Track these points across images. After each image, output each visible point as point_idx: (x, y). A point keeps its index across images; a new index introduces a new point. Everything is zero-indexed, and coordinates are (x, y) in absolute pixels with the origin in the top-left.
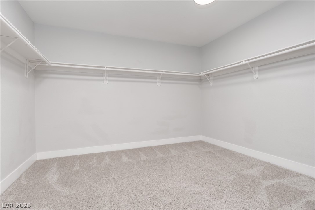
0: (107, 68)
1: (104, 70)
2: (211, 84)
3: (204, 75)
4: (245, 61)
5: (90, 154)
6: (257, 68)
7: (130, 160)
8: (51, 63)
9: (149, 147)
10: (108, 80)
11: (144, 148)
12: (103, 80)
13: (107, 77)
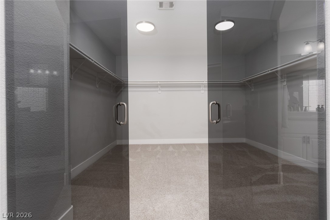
0: (160, 82)
1: (158, 84)
2: (253, 90)
3: (244, 82)
4: (271, 70)
5: (149, 144)
6: (286, 75)
7: (174, 150)
8: (125, 82)
9: (193, 144)
10: (162, 91)
11: (188, 144)
12: (157, 91)
13: (161, 89)
